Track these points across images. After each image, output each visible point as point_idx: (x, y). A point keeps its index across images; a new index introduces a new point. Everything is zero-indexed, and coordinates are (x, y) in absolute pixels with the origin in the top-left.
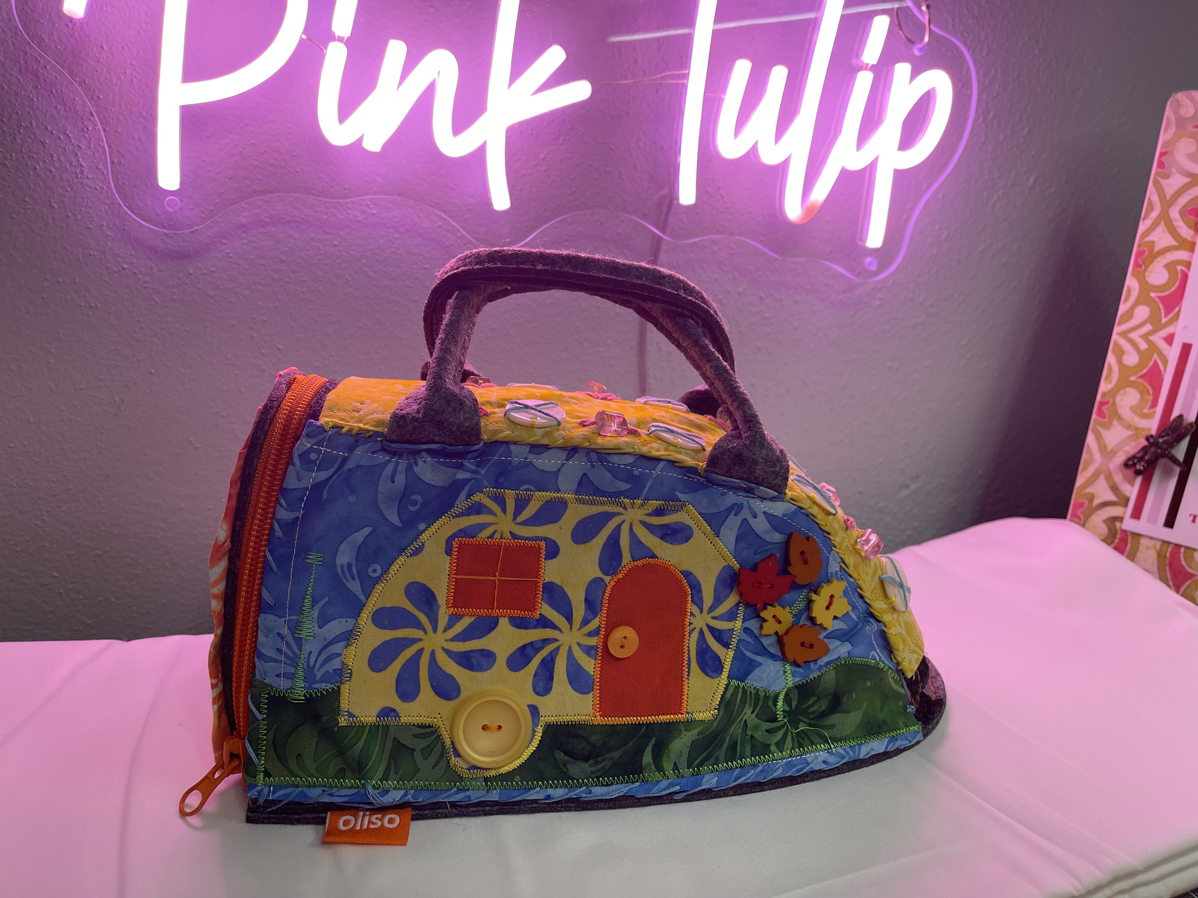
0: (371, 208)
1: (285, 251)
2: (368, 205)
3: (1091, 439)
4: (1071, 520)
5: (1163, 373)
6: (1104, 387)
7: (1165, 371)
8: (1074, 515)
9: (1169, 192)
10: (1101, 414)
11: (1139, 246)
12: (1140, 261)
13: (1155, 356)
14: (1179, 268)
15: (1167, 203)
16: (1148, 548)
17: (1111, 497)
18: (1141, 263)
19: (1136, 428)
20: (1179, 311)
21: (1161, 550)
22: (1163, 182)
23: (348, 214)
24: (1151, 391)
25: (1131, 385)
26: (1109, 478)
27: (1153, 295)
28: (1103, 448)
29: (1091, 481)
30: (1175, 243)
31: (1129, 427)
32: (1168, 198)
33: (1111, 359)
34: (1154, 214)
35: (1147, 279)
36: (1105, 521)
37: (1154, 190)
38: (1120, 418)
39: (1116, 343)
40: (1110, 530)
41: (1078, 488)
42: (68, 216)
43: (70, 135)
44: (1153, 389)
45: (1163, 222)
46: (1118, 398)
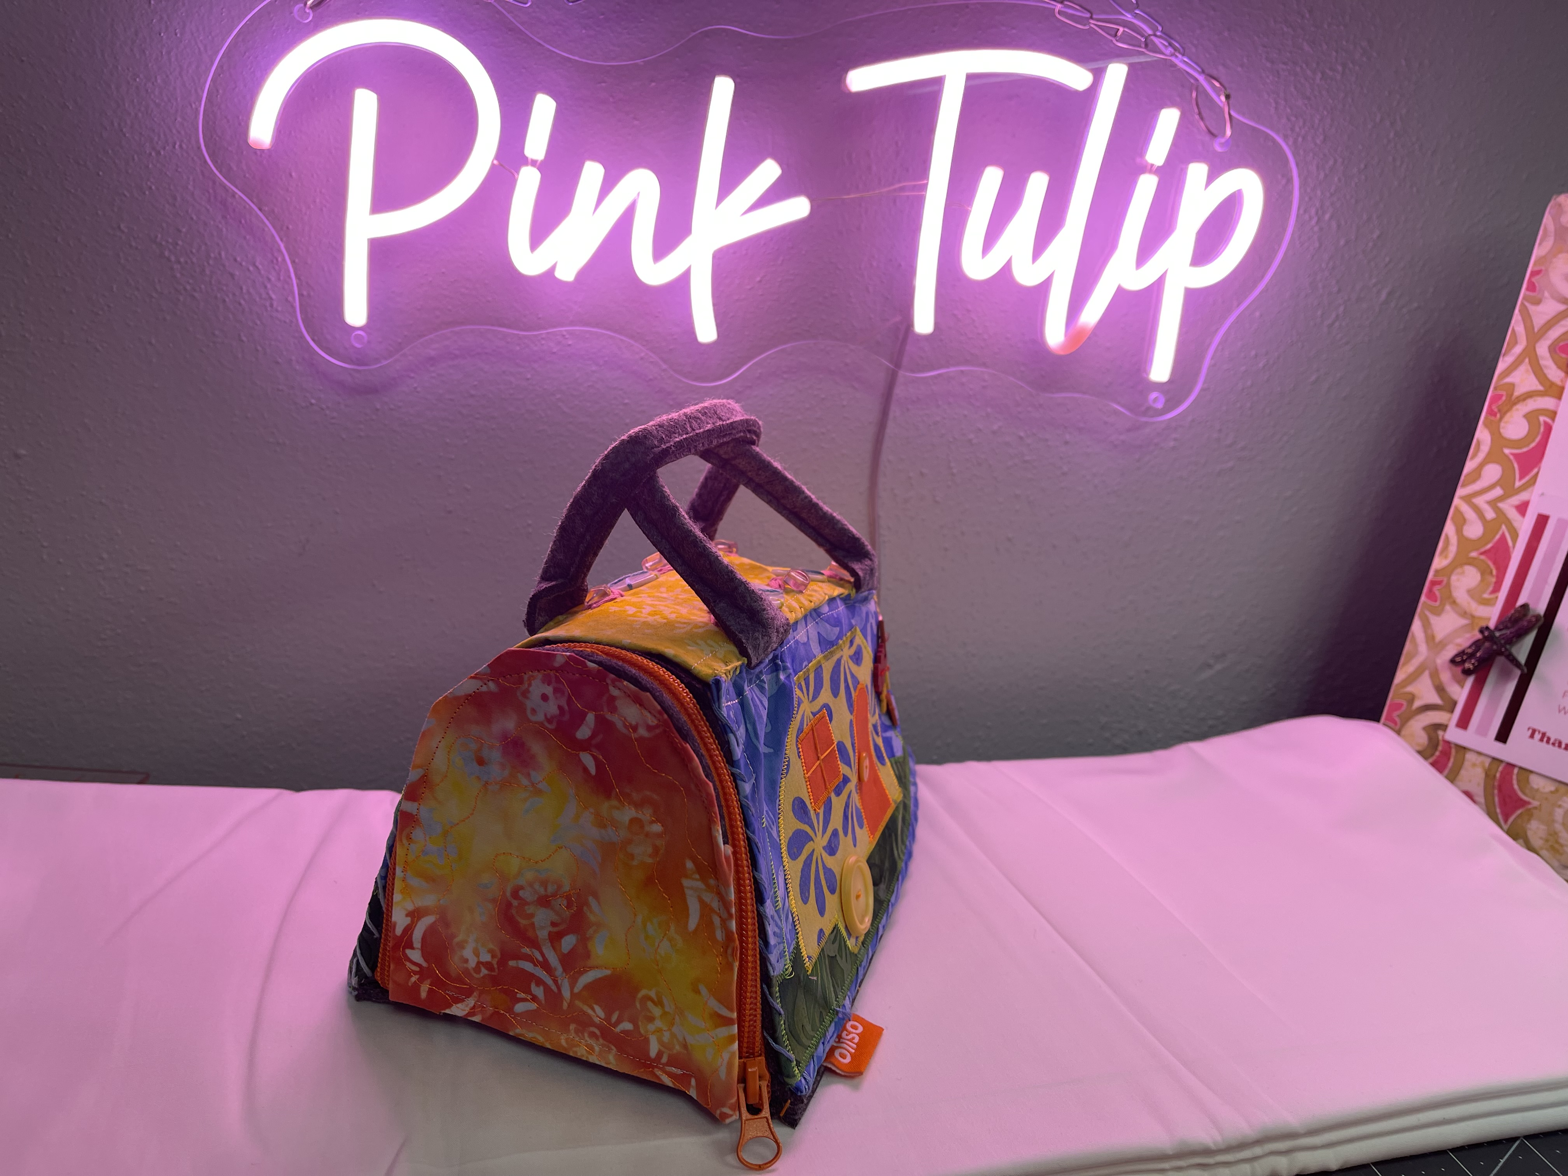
0: (566, 339)
1: (475, 386)
2: (564, 336)
3: (1417, 627)
4: (1384, 724)
5: (1511, 549)
6: (1438, 562)
7: (1514, 547)
8: (1390, 718)
9: (1538, 322)
10: (1432, 596)
11: (1495, 388)
12: (1495, 408)
13: (1504, 527)
14: (1542, 419)
15: (1534, 337)
16: (1474, 765)
17: (1436, 699)
18: (1496, 410)
19: (1473, 617)
20: (1538, 473)
21: (1489, 769)
22: (1532, 308)
23: (542, 345)
24: (1494, 572)
25: (1471, 562)
26: (1435, 675)
27: (1507, 451)
28: (1430, 638)
29: (1412, 678)
30: (1540, 388)
31: (1464, 614)
32: (1536, 330)
33: (1449, 528)
34: (1518, 349)
35: (1502, 431)
36: (1425, 729)
37: (1520, 318)
38: (1454, 603)
39: (1457, 508)
40: (1430, 739)
41: (1397, 685)
42: (257, 350)
43: (260, 267)
44: (1498, 569)
45: (1527, 360)
46: (1454, 578)
